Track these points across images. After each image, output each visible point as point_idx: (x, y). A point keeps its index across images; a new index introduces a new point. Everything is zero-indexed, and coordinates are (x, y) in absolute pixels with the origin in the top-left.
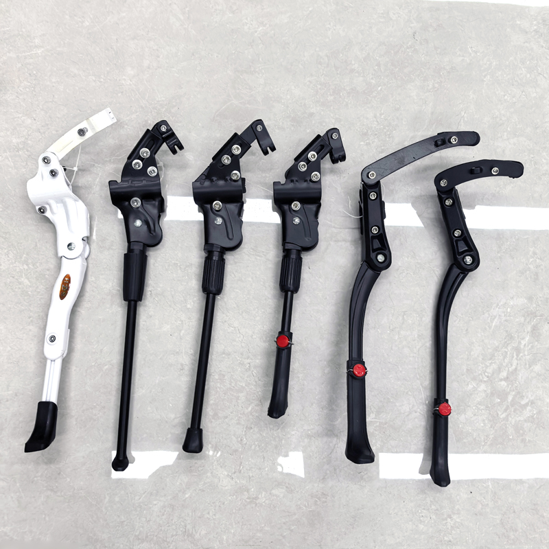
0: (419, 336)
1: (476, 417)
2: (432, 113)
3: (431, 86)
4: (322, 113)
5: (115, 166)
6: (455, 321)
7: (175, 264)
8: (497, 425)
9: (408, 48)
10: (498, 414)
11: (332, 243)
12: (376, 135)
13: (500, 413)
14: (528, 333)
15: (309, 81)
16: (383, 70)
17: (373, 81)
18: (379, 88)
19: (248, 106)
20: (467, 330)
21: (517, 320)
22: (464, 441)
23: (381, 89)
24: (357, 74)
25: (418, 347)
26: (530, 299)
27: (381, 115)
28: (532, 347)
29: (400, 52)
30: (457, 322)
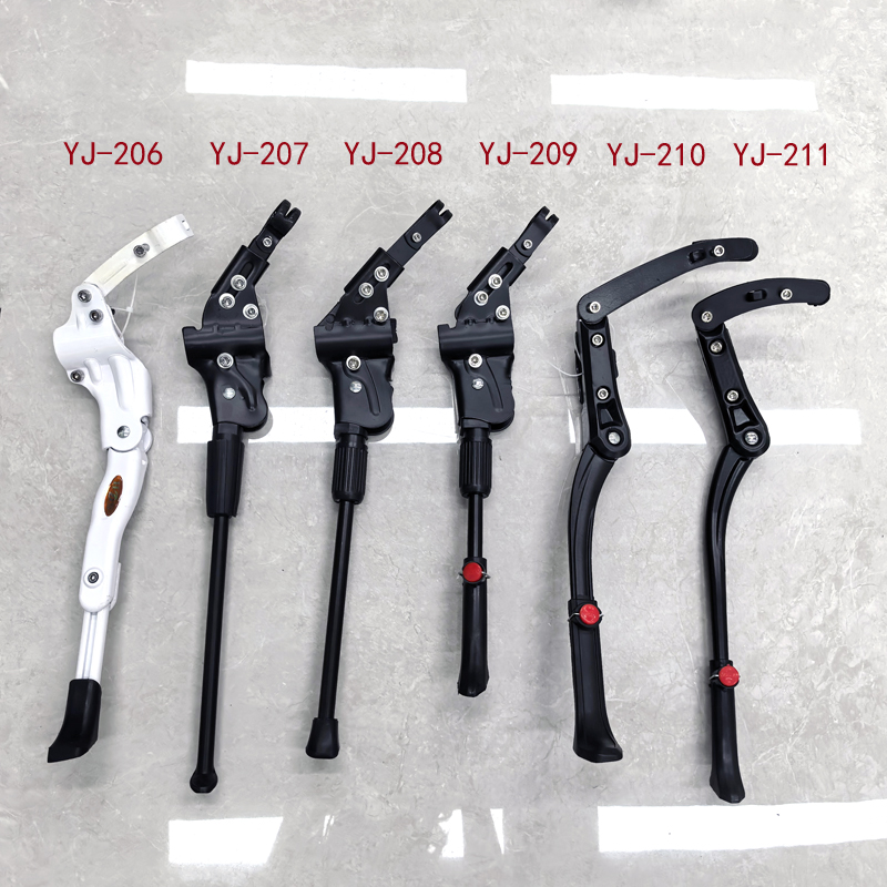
0: (679, 561)
1: (777, 690)
2: (680, 218)
3: (675, 178)
4: (510, 221)
5: (189, 308)
6: (736, 537)
7: (287, 457)
8: (813, 702)
9: (637, 123)
10: (813, 684)
11: (534, 419)
12: (595, 252)
13: (816, 683)
14: (851, 552)
15: (489, 174)
16: (600, 156)
17: (587, 173)
18: (596, 183)
19: (394, 213)
20: (755, 550)
21: (833, 532)
22: (762, 729)
23: (599, 184)
25: (679, 580)
26: (851, 499)
27: (601, 222)
28: (860, 574)
30: (739, 537)
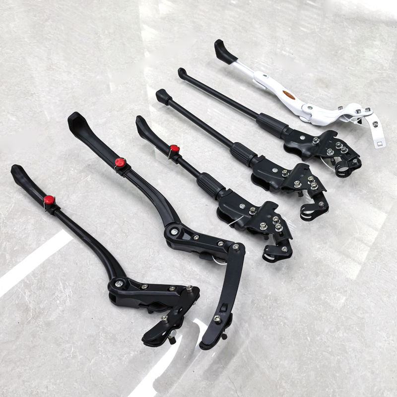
0: (105, 233)
1: (23, 228)
2: (258, 366)
3: (284, 384)
4: (314, 283)
6: (90, 261)
8: (4, 237)
9: (334, 392)
10: (9, 242)
11: (212, 227)
12: (270, 308)
13: (8, 243)
14: (30, 302)
15: (346, 291)
16: (324, 353)
17: (318, 338)
20: (77, 264)
21: (45, 302)
22: (19, 213)
23: (307, 340)
24: (333, 330)
25: (99, 228)
26: (48, 324)
27: (285, 323)
28: (18, 297)
29: (334, 382)
30: (88, 261)
